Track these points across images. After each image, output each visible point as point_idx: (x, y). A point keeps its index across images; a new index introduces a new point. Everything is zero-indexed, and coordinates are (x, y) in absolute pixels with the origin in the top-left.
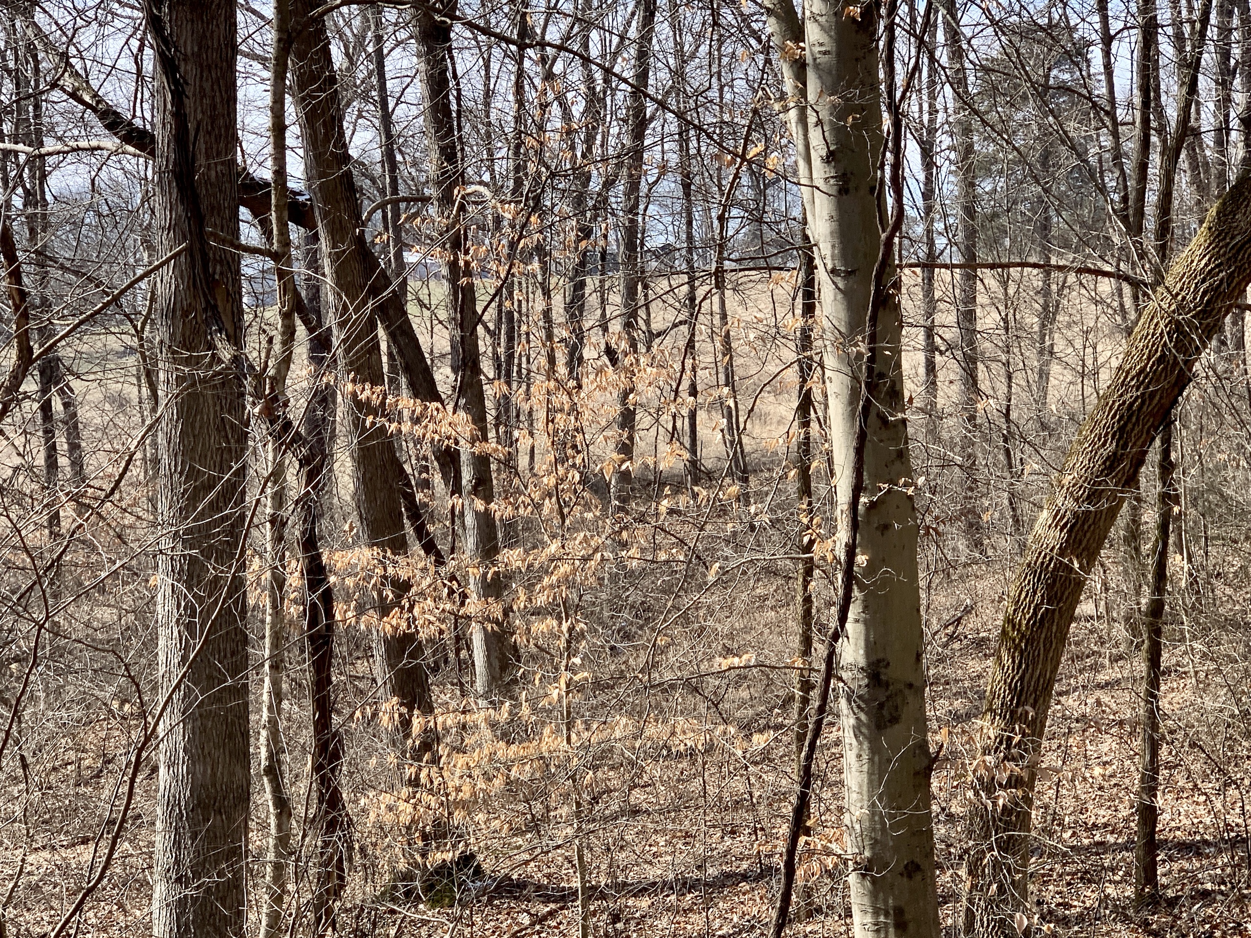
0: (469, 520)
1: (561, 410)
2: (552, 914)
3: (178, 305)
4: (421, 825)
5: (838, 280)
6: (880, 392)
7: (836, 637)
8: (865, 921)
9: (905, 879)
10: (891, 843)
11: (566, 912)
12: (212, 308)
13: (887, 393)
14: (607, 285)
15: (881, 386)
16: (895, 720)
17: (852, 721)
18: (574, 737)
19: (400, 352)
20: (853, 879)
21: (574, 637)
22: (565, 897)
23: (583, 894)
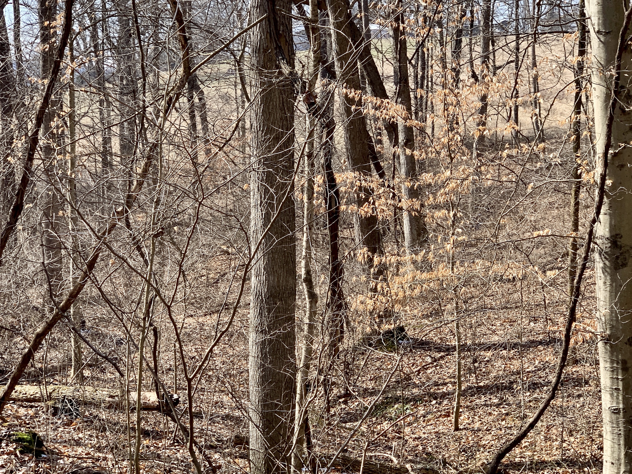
0: (402, 159)
1: (452, 104)
2: (442, 358)
3: (261, 46)
4: (378, 311)
5: (601, 36)
6: (621, 96)
7: (594, 221)
8: (606, 366)
9: (628, 346)
10: (621, 328)
11: (449, 357)
12: (278, 47)
13: (625, 96)
14: (473, 41)
15: (622, 93)
16: (624, 265)
17: (601, 265)
18: (455, 270)
19: (368, 74)
20: (600, 345)
21: (456, 219)
22: (449, 350)
23: (459, 348)
